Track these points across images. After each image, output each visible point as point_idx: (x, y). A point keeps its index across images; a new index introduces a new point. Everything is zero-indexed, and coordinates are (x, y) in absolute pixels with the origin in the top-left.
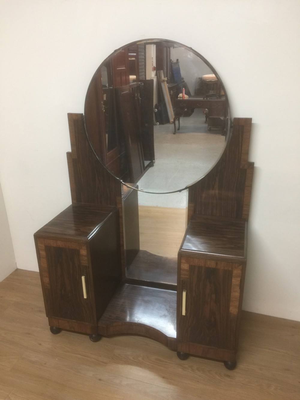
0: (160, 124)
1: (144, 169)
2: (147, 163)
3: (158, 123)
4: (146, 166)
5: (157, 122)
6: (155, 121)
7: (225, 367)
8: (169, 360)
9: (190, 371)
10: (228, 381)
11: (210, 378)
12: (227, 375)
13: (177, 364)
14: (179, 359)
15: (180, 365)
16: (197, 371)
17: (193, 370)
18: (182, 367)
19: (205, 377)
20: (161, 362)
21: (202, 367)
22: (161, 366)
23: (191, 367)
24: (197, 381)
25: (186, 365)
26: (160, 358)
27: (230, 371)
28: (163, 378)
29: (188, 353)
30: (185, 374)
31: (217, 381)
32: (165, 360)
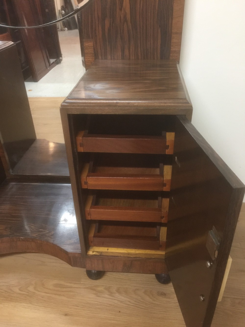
0: (68, 30)
1: (50, 65)
2: (52, 61)
3: (66, 29)
4: (51, 63)
5: (65, 27)
6: (63, 26)
7: (157, 280)
8: (75, 284)
9: (107, 296)
10: (164, 303)
11: (137, 303)
12: (162, 293)
13: (87, 288)
14: (90, 280)
15: (92, 289)
16: (117, 295)
17: (111, 294)
18: (95, 292)
19: (129, 302)
20: (64, 288)
21: (124, 287)
22: (64, 295)
23: (108, 289)
24: (119, 311)
25: (101, 287)
26: (62, 282)
27: (165, 286)
28: (66, 315)
29: (101, 270)
30: (99, 302)
31: (147, 307)
32: (69, 285)
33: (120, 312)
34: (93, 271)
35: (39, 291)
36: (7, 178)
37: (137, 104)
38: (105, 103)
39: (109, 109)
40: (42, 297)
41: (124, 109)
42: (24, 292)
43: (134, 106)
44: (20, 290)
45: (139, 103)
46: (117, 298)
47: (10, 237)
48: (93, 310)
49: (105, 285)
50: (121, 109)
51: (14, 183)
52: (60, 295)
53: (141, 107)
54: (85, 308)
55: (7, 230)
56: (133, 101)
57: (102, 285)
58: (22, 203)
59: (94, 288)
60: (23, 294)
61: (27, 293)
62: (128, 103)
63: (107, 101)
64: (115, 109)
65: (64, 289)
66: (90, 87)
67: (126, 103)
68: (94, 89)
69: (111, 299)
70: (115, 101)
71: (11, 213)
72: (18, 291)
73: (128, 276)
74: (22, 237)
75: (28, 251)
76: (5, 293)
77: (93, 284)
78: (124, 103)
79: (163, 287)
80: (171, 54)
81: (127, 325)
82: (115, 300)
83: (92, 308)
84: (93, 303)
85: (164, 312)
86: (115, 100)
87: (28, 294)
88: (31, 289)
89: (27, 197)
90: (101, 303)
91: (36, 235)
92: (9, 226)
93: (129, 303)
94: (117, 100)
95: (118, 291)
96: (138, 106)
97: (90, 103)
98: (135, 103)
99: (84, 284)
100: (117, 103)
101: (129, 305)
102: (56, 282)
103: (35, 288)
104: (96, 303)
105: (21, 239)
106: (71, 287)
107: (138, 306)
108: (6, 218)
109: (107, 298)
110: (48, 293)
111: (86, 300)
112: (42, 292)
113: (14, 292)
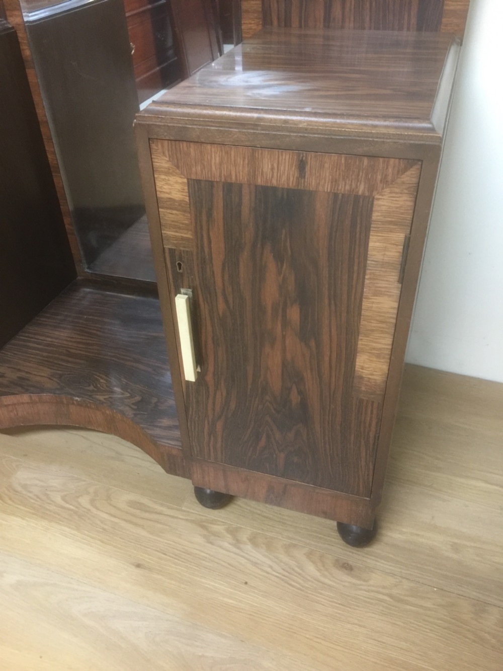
7: (338, 535)
8: (169, 508)
9: (226, 545)
10: (344, 586)
11: (286, 574)
12: (345, 563)
13: (192, 521)
14: (201, 506)
15: (202, 525)
16: (249, 547)
17: (237, 542)
18: (205, 532)
19: (271, 567)
20: (146, 511)
21: (267, 534)
22: (143, 527)
23: (233, 532)
24: (244, 582)
25: (219, 525)
26: (145, 501)
27: (355, 552)
28: (138, 566)
29: (222, 492)
30: (209, 555)
31: (307, 585)
32: (158, 508)
33: (246, 583)
34: (208, 491)
35: (98, 509)
36: (79, 278)
37: (305, 124)
38: (233, 117)
39: (240, 132)
40: (102, 522)
41: (274, 135)
42: (71, 505)
43: (299, 130)
44: (63, 498)
45: (312, 121)
46: (247, 553)
47: (54, 394)
48: (194, 567)
49: (229, 522)
50: (266, 134)
51: (88, 290)
52: (136, 524)
53: (314, 134)
54: (179, 560)
55: (52, 378)
56: (297, 116)
57: (223, 521)
58: (95, 332)
59: (205, 524)
60: (69, 510)
61: (76, 507)
62: (286, 121)
63: (238, 114)
64: (254, 133)
65: (147, 515)
66: (216, 82)
67: (281, 120)
68: (224, 86)
69: (235, 553)
70: (255, 115)
71: (71, 348)
72: (59, 500)
73: (280, 514)
74: (77, 398)
75: (90, 428)
76: (36, 501)
77: (206, 516)
78: (275, 120)
79: (350, 552)
80: (444, 20)
81: (255, 613)
82: (243, 557)
83: (191, 562)
84: (196, 554)
85: (339, 604)
86: (256, 113)
87: (77, 509)
88: (84, 501)
89: (106, 320)
90: (212, 556)
91: (104, 399)
92: (59, 372)
93: (269, 570)
94: (260, 113)
95: (253, 540)
96: (306, 129)
97: (200, 116)
98: (300, 122)
99: (188, 512)
100: (259, 119)
101: (268, 573)
102: (133, 497)
103: (92, 502)
104: (203, 554)
105: (77, 400)
106: (160, 513)
107: (288, 579)
108: (57, 356)
109: (227, 550)
110: (115, 517)
111: (183, 545)
112: (103, 511)
113: (52, 501)
